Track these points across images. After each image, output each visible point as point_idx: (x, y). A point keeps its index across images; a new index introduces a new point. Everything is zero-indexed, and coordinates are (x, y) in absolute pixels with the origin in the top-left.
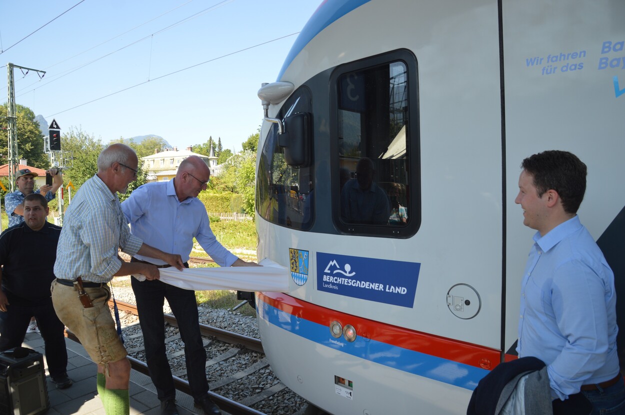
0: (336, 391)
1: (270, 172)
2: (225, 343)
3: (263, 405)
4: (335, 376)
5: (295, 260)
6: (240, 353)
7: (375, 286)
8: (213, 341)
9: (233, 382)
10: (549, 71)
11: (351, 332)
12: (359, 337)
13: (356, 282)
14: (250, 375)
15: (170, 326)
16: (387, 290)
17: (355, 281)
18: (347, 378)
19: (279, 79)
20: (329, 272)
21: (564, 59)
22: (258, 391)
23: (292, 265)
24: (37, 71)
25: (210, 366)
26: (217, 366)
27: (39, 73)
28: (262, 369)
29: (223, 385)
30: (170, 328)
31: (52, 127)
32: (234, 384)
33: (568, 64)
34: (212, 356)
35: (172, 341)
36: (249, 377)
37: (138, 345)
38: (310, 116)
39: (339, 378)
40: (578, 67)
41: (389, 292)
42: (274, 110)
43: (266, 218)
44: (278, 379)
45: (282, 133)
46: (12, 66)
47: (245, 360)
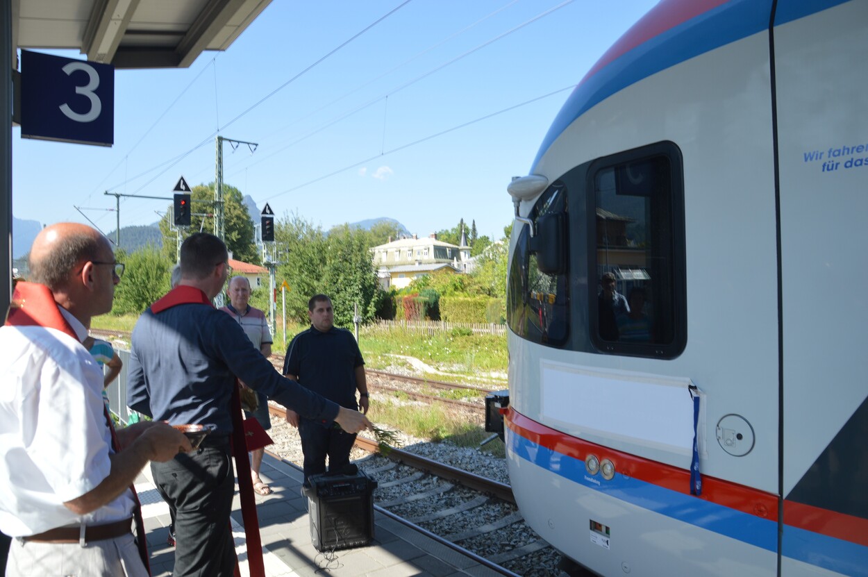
0: (592, 540)
2: (470, 489)
3: (513, 566)
4: (590, 520)
6: (488, 503)
8: (456, 485)
9: (478, 536)
10: (830, 167)
11: (608, 467)
12: (618, 474)
14: (499, 529)
15: (404, 465)
18: (604, 523)
19: (534, 172)
21: (848, 153)
22: (508, 548)
24: (248, 143)
26: (459, 515)
27: (250, 145)
28: (515, 523)
29: (465, 537)
30: (404, 466)
31: (264, 212)
32: (479, 538)
33: (852, 159)
34: (453, 504)
35: (406, 483)
36: (498, 531)
38: (565, 216)
39: (595, 523)
40: (864, 162)
42: (526, 208)
43: (519, 333)
44: (535, 537)
45: (534, 235)
46: (220, 139)
47: (494, 512)
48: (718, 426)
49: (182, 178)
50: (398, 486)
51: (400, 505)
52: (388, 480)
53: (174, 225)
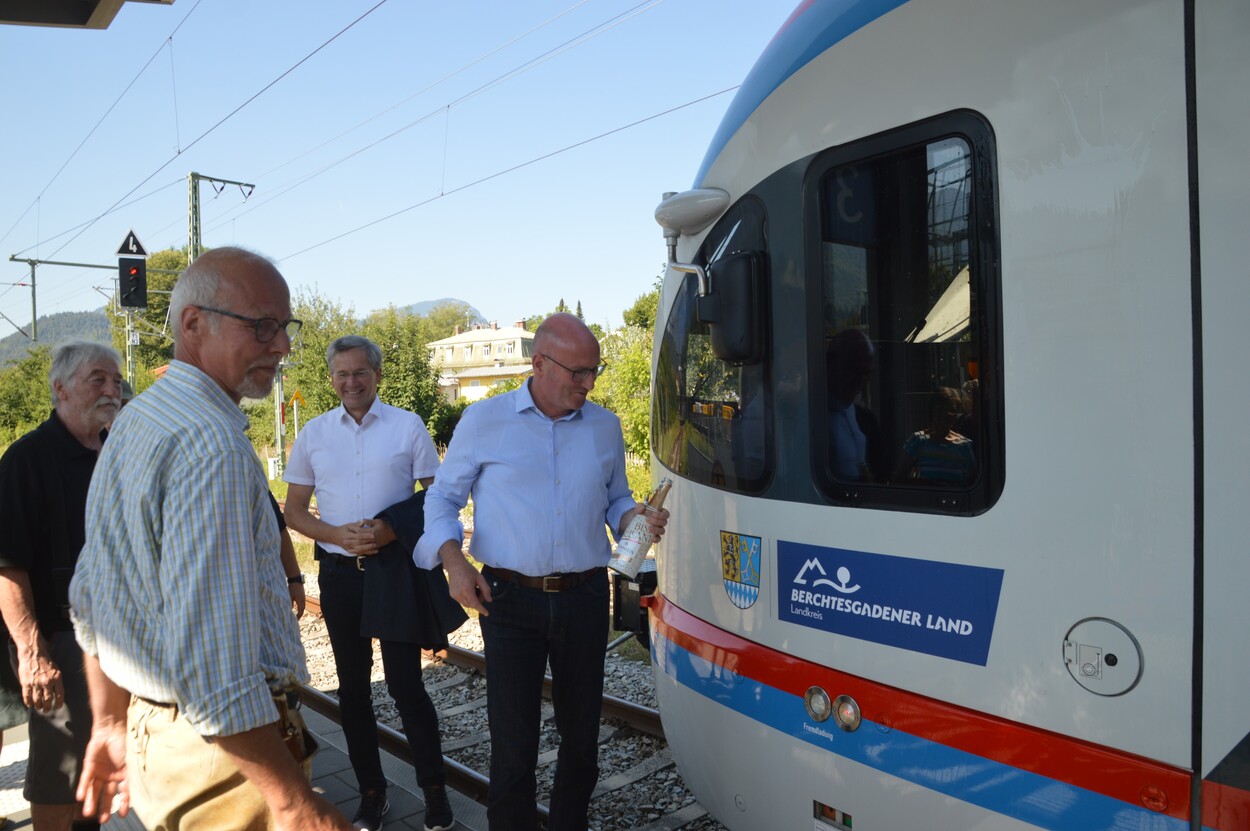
1: (680, 368)
4: (815, 802)
5: (732, 556)
6: (617, 736)
7: (903, 616)
9: (602, 796)
11: (849, 712)
12: (865, 721)
13: (862, 607)
14: (636, 782)
15: (481, 677)
16: (929, 626)
17: (860, 604)
18: (840, 806)
19: (700, 183)
20: (804, 582)
22: (652, 816)
23: (726, 567)
24: (239, 184)
27: (243, 188)
28: (662, 770)
32: (604, 800)
36: (635, 785)
38: (763, 258)
39: (822, 805)
41: (934, 629)
42: (689, 247)
43: (672, 467)
45: (706, 293)
46: (196, 177)
47: (626, 752)
48: (1066, 638)
49: (131, 234)
50: (471, 712)
51: (475, 746)
52: (456, 704)
53: (119, 306)
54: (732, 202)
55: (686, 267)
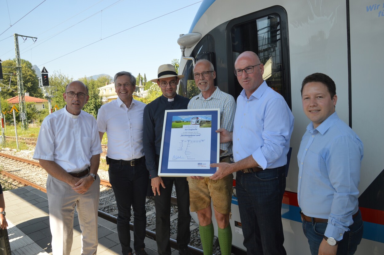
0: (236, 231)
1: (185, 93)
4: (235, 221)
8: (150, 199)
14: (174, 220)
19: (191, 31)
24: (32, 37)
25: (150, 215)
27: (33, 39)
31: (43, 71)
34: (150, 209)
36: (174, 221)
37: (105, 203)
39: (238, 222)
42: (189, 52)
44: (192, 222)
46: (16, 35)
54: (202, 37)
55: (188, 58)
